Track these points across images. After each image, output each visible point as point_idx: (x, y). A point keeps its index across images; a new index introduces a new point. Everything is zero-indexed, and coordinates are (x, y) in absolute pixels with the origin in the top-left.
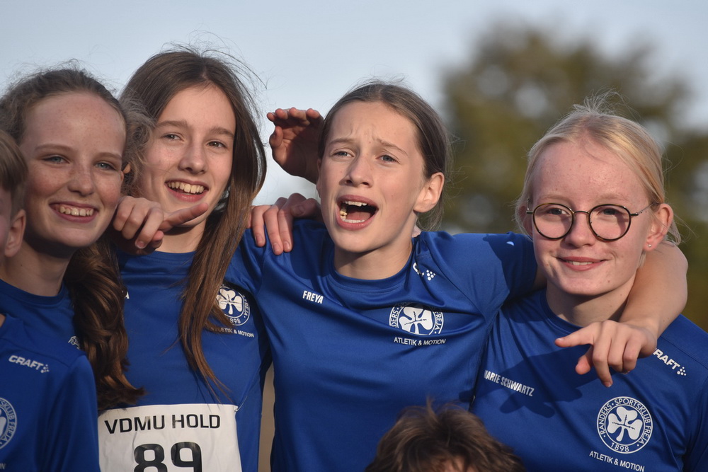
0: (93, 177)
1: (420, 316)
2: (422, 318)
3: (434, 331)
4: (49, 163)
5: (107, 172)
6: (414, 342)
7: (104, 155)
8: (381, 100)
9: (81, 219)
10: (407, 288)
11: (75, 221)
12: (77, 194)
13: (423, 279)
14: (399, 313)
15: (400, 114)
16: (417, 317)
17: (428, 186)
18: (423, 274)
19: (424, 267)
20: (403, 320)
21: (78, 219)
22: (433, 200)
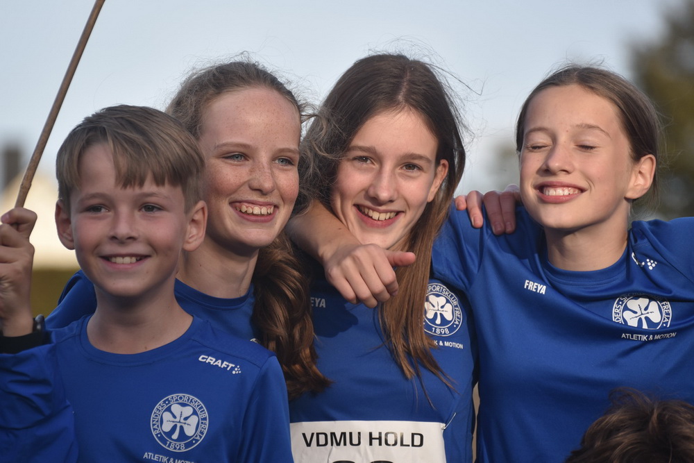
0: (272, 174)
1: (646, 309)
2: (649, 310)
3: (663, 323)
4: (230, 161)
5: (285, 168)
6: (644, 338)
7: (282, 150)
8: (577, 82)
9: (263, 218)
10: (629, 279)
11: (256, 221)
12: (258, 192)
13: (645, 269)
14: (622, 308)
15: (598, 94)
16: (643, 310)
17: (637, 169)
18: (643, 263)
19: (643, 256)
20: (627, 315)
21: (259, 218)
22: (645, 185)
